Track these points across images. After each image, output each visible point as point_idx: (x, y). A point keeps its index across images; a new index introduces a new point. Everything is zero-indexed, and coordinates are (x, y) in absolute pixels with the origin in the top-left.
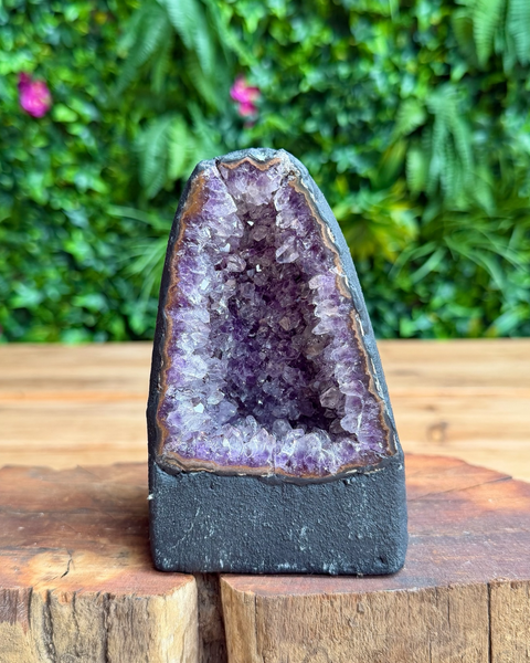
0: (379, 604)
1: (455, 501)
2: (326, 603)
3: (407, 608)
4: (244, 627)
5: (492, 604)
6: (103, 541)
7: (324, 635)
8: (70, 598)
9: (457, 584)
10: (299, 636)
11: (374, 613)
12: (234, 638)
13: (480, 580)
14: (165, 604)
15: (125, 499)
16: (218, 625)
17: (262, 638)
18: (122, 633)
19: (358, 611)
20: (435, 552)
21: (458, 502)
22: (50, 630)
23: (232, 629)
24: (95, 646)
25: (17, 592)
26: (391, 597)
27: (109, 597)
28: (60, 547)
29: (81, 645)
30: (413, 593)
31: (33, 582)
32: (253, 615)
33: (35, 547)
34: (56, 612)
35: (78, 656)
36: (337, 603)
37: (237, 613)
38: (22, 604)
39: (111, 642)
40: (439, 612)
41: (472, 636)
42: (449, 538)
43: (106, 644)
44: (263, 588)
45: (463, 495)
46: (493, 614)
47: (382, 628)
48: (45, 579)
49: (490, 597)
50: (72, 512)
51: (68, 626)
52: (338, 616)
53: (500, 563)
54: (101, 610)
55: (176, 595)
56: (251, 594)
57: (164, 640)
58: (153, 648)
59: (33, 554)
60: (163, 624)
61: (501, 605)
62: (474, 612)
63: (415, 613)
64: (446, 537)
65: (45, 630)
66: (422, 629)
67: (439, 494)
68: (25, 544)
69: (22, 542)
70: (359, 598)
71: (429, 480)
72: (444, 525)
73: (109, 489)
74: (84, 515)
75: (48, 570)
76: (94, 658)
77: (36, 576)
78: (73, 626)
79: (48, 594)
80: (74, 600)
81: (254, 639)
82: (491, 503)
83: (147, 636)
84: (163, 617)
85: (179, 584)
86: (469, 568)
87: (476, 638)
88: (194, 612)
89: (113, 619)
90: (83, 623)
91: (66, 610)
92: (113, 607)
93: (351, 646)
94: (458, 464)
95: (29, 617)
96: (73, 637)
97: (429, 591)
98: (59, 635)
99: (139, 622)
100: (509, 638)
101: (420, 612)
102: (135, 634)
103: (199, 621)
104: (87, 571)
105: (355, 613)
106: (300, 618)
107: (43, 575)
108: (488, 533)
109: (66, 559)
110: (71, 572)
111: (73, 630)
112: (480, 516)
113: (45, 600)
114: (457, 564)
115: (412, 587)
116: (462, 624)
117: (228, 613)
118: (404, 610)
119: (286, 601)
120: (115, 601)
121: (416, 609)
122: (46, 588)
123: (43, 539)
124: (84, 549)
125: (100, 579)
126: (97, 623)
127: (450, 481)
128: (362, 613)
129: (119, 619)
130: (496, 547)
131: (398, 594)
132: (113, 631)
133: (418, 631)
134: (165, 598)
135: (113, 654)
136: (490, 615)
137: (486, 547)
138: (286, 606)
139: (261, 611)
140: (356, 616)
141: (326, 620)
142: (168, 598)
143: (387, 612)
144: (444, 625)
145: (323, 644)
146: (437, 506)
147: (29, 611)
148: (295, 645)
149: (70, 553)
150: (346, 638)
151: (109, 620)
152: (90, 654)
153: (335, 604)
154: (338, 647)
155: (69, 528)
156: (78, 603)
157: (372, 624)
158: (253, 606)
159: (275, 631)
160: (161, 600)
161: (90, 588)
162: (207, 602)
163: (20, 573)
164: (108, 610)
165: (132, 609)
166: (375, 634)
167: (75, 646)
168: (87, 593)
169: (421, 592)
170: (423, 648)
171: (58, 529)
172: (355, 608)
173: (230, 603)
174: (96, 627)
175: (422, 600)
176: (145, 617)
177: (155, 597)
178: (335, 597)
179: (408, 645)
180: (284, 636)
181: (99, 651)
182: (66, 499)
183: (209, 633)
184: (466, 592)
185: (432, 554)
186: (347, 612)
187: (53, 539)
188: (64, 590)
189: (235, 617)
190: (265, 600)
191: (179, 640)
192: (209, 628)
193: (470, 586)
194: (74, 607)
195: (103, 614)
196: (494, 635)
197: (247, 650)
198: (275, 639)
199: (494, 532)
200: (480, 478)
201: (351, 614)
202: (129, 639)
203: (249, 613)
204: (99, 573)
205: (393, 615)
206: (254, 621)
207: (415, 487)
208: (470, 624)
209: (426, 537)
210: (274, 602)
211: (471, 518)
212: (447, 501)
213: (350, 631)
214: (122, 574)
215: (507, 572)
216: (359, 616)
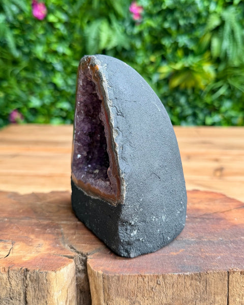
0: (169, 280)
1: (217, 219)
2: (140, 279)
3: (184, 283)
4: (98, 288)
5: (230, 282)
7: (140, 296)
8: (7, 270)
9: (211, 271)
10: (126, 295)
11: (166, 285)
12: (93, 292)
13: (223, 269)
14: (56, 275)
16: (86, 284)
17: (106, 295)
18: (33, 289)
19: (157, 283)
20: (202, 250)
21: (219, 219)
23: (92, 288)
24: (20, 295)
26: (175, 277)
27: (27, 270)
28: (9, 239)
29: (13, 294)
30: (187, 275)
32: (102, 283)
35: (11, 299)
36: (146, 279)
37: (94, 281)
39: (28, 293)
40: (201, 286)
41: (218, 298)
42: (211, 242)
43: (25, 294)
44: (107, 269)
45: (222, 215)
46: (230, 287)
47: (170, 292)
49: (229, 278)
51: (6, 284)
52: (147, 285)
53: (236, 258)
54: (22, 277)
55: (62, 270)
56: (101, 272)
57: (55, 293)
58: (50, 297)
60: (55, 285)
61: (235, 283)
62: (220, 286)
63: (188, 285)
64: (209, 241)
66: (192, 294)
67: (210, 215)
70: (158, 277)
71: (206, 206)
72: (209, 233)
76: (20, 301)
78: (8, 284)
80: (9, 271)
81: (103, 295)
82: (236, 221)
83: (46, 291)
84: (54, 282)
85: (65, 264)
87: (221, 299)
88: (73, 278)
89: (28, 281)
90: (13, 283)
91: (5, 276)
92: (28, 276)
93: (154, 301)
94: (221, 197)
96: (9, 290)
97: (196, 274)
99: (42, 284)
100: (238, 300)
101: (191, 285)
102: (40, 290)
103: (77, 282)
104: (19, 255)
105: (156, 284)
106: (126, 286)
108: (232, 239)
109: (10, 247)
110: (10, 255)
111: (8, 286)
112: (229, 228)
114: (213, 258)
115: (187, 272)
116: (213, 292)
117: (91, 280)
118: (182, 284)
119: (119, 277)
120: (29, 273)
121: (188, 283)
123: (2, 235)
125: (24, 260)
126: (20, 283)
127: (216, 207)
128: (160, 285)
129: (32, 282)
130: (235, 248)
131: (179, 275)
132: (29, 288)
133: (189, 294)
134: (56, 272)
135: (29, 299)
136: (228, 288)
137: (229, 248)
138: (119, 280)
139: (106, 281)
140: (156, 286)
141: (140, 287)
142: (58, 272)
143: (173, 285)
144: (203, 292)
145: (138, 299)
146: (207, 221)
148: (124, 299)
149: (13, 243)
150: (151, 297)
151: (27, 282)
152: (18, 298)
153: (145, 280)
154: (146, 301)
156: (11, 273)
157: (165, 290)
158: (101, 279)
159: (113, 291)
160: (53, 273)
161: (18, 265)
162: (81, 272)
164: (26, 277)
165: (38, 277)
166: (166, 295)
167: (10, 294)
168: (16, 268)
169: (192, 275)
170: (192, 303)
171: (12, 228)
172: (156, 282)
173: (91, 275)
174: (20, 286)
175: (192, 279)
176: (45, 281)
177: (49, 272)
178: (145, 276)
179: (184, 301)
180: (118, 294)
181: (22, 297)
184: (216, 275)
185: (201, 252)
186: (151, 284)
187: (7, 235)
188: (4, 266)
190: (108, 276)
191: (65, 291)
192: (83, 285)
193: (218, 273)
194: (9, 275)
195: (23, 279)
196: (230, 298)
197: (99, 300)
198: (113, 296)
199: (235, 239)
200: (232, 205)
201: (154, 285)
202: (37, 292)
203: (100, 281)
204: (24, 256)
205: (176, 286)
206: (102, 286)
207: (198, 210)
208: (217, 292)
209: (199, 241)
210: (112, 277)
211: (224, 229)
212: (213, 219)
213: (153, 293)
214: (36, 257)
215: (239, 264)
216: (158, 286)
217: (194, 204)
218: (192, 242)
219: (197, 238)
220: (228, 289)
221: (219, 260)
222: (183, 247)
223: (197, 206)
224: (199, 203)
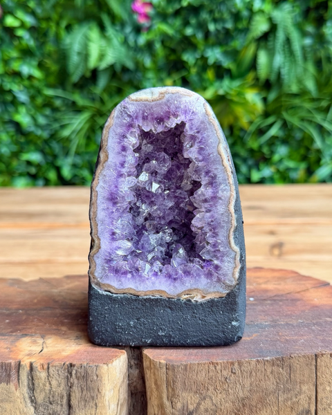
0: (246, 368)
1: (292, 300)
2: (212, 367)
3: (263, 370)
4: (159, 383)
5: (318, 368)
6: (64, 328)
7: (211, 388)
8: (46, 367)
9: (295, 355)
10: (194, 388)
11: (242, 373)
12: (152, 390)
13: (311, 352)
14: (108, 369)
15: (75, 301)
16: (141, 382)
17: (170, 390)
18: (80, 389)
19: (232, 372)
20: (280, 334)
21: (294, 300)
22: (32, 388)
23: (150, 384)
24: (62, 397)
25: (11, 363)
26: (253, 363)
28: (36, 333)
29: (53, 397)
30: (267, 361)
31: (20, 357)
32: (165, 376)
33: (19, 333)
34: (37, 376)
35: (51, 404)
36: (218, 367)
37: (154, 374)
38: (14, 372)
39: (73, 394)
40: (284, 372)
41: (305, 388)
42: (290, 325)
43: (69, 396)
44: (171, 358)
45: (298, 296)
46: (318, 374)
47: (247, 383)
48: (29, 355)
49: (316, 363)
50: (41, 310)
51: (44, 385)
52: (219, 375)
53: (323, 341)
54: (66, 374)
55: (114, 363)
56: (163, 361)
57: (107, 393)
58: (100, 398)
59: (18, 339)
60: (106, 382)
61: (324, 368)
62: (306, 372)
63: (268, 373)
64: (287, 324)
65: (29, 388)
66: (273, 384)
67: (282, 295)
68: (12, 332)
69: (9, 330)
70: (232, 364)
71: (275, 286)
72: (286, 316)
73: (63, 294)
74: (49, 312)
75: (29, 348)
76: (62, 405)
77: (22, 353)
78: (48, 384)
79: (31, 365)
80: (48, 368)
81: (166, 391)
82: (316, 301)
83: (96, 390)
84: (106, 378)
85: (116, 356)
86: (302, 344)
87: (308, 389)
88: (125, 374)
89: (74, 380)
90: (54, 383)
91: (43, 375)
92: (74, 372)
93: (228, 394)
94: (293, 275)
95: (18, 379)
96: (48, 392)
97: (277, 359)
98: (38, 391)
99: (91, 381)
100: (328, 388)
101: (272, 373)
102: (88, 389)
103: (129, 380)
104: (56, 349)
105: (230, 373)
106: (195, 377)
107: (27, 352)
108: (315, 321)
109: (40, 341)
110: (45, 350)
111: (48, 387)
112: (309, 310)
113: (29, 369)
114: (295, 341)
115: (267, 356)
116: (298, 380)
117: (148, 375)
118: (262, 371)
119: (186, 366)
120: (75, 368)
121: (269, 371)
122: (30, 360)
123: (24, 329)
124: (52, 334)
125: (64, 354)
126: (63, 382)
127: (289, 286)
128: (235, 373)
129: (78, 379)
130: (320, 331)
131: (258, 361)
132: (74, 388)
133: (270, 385)
134: (108, 365)
135: (74, 402)
136: (316, 374)
137: (313, 331)
138: (186, 369)
139: (170, 373)
140: (231, 376)
141: (212, 378)
142: (110, 365)
143: (251, 373)
144: (287, 381)
145: (209, 393)
146: (281, 303)
147: (19, 376)
148: (192, 394)
149: (43, 337)
150: (224, 390)
151: (72, 380)
152: (59, 402)
153: (217, 368)
154: (220, 395)
155: (40, 321)
156: (51, 370)
157: (241, 381)
158: (164, 370)
159: (179, 385)
160: (105, 366)
161: (59, 360)
162: (134, 367)
163: (11, 351)
164: (71, 374)
165: (87, 373)
166: (243, 387)
167: (49, 398)
168: (57, 363)
169: (273, 360)
170: (273, 395)
171: (32, 321)
172: (230, 370)
173: (150, 368)
174: (63, 385)
175: (273, 365)
176: (95, 378)
177: (101, 365)
178: (217, 364)
179: (264, 394)
180: (185, 389)
181: (65, 401)
182: (36, 301)
183: (135, 387)
184: (301, 360)
185: (279, 335)
186: (225, 373)
187: (30, 328)
188: (42, 362)
189: (153, 376)
190: (173, 365)
191: (117, 389)
192: (135, 384)
193: (304, 356)
194: (48, 372)
195: (67, 376)
196: (319, 387)
197: (161, 398)
198: (179, 391)
199: (318, 320)
200: (308, 284)
201: (228, 374)
202: (85, 393)
203: (162, 374)
204: (63, 350)
205: (254, 374)
206: (165, 379)
207: (266, 291)
208: (304, 380)
209: (274, 324)
210: (178, 367)
211: (303, 311)
212: (287, 300)
213: (227, 385)
214: (79, 350)
215: (328, 347)
216: (233, 375)
217: (260, 284)
218: (266, 326)
219: (271, 321)
220: (316, 376)
221: (303, 344)
222: (256, 332)
223: (263, 286)
224: (266, 283)
